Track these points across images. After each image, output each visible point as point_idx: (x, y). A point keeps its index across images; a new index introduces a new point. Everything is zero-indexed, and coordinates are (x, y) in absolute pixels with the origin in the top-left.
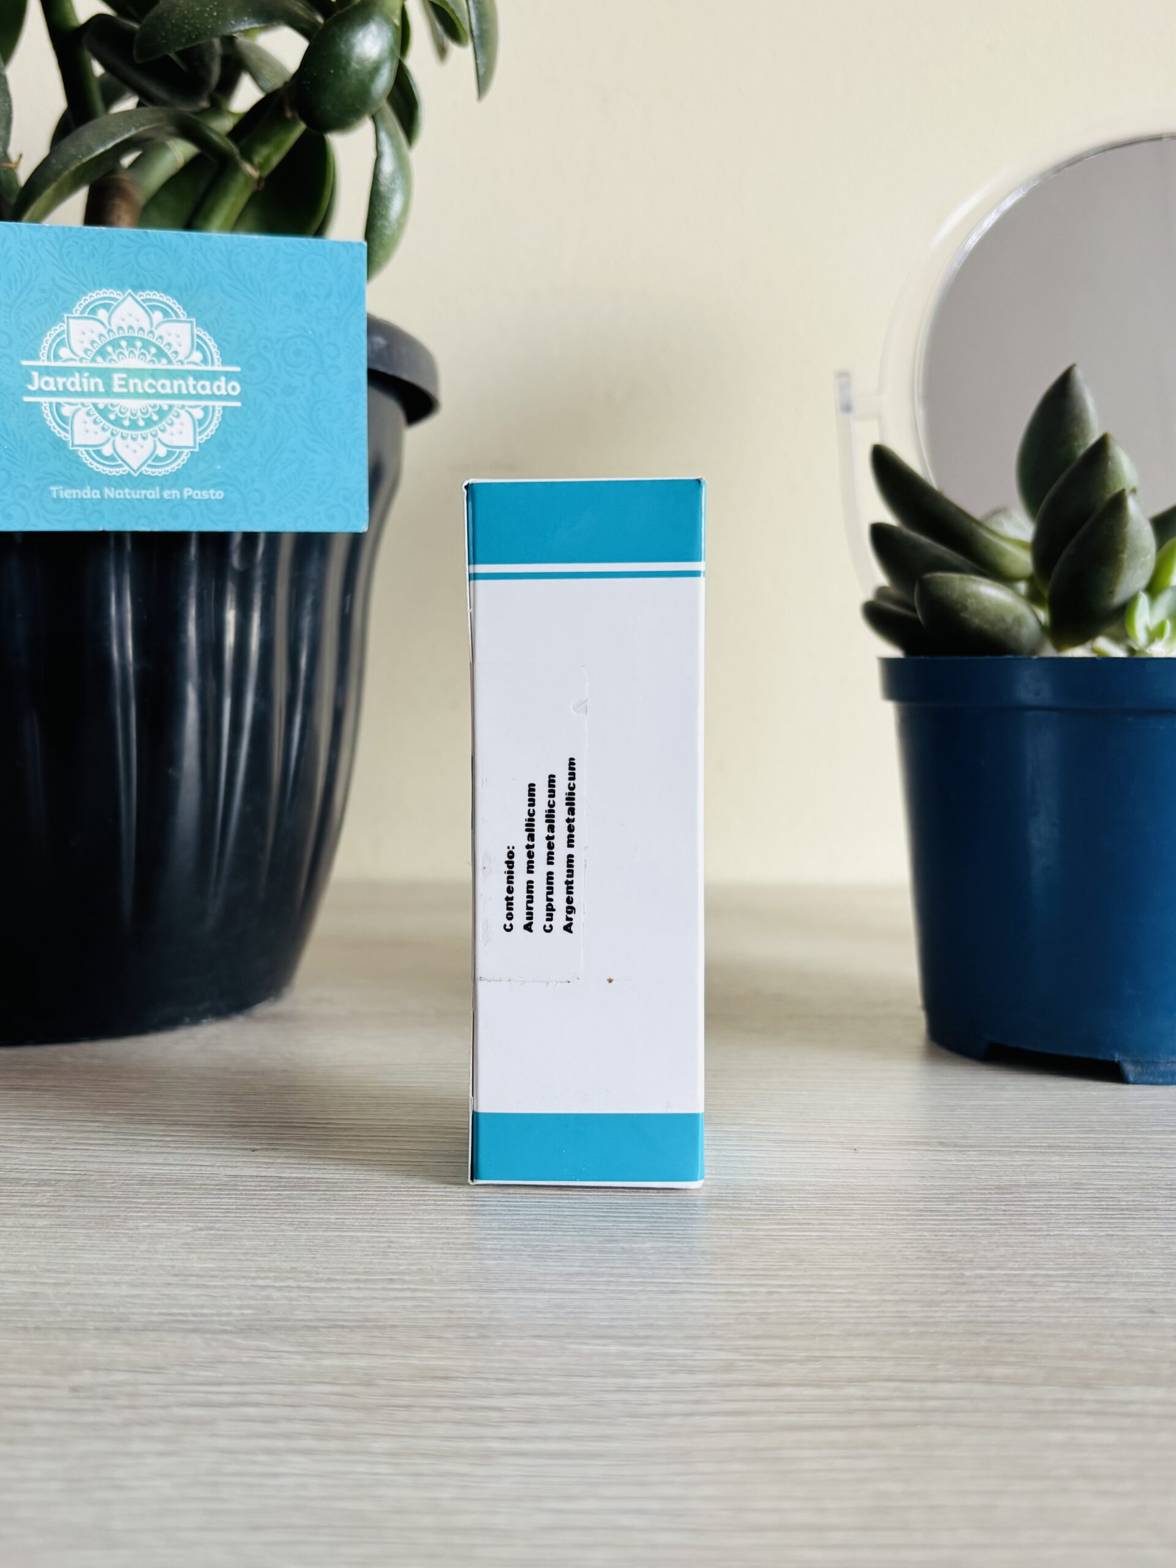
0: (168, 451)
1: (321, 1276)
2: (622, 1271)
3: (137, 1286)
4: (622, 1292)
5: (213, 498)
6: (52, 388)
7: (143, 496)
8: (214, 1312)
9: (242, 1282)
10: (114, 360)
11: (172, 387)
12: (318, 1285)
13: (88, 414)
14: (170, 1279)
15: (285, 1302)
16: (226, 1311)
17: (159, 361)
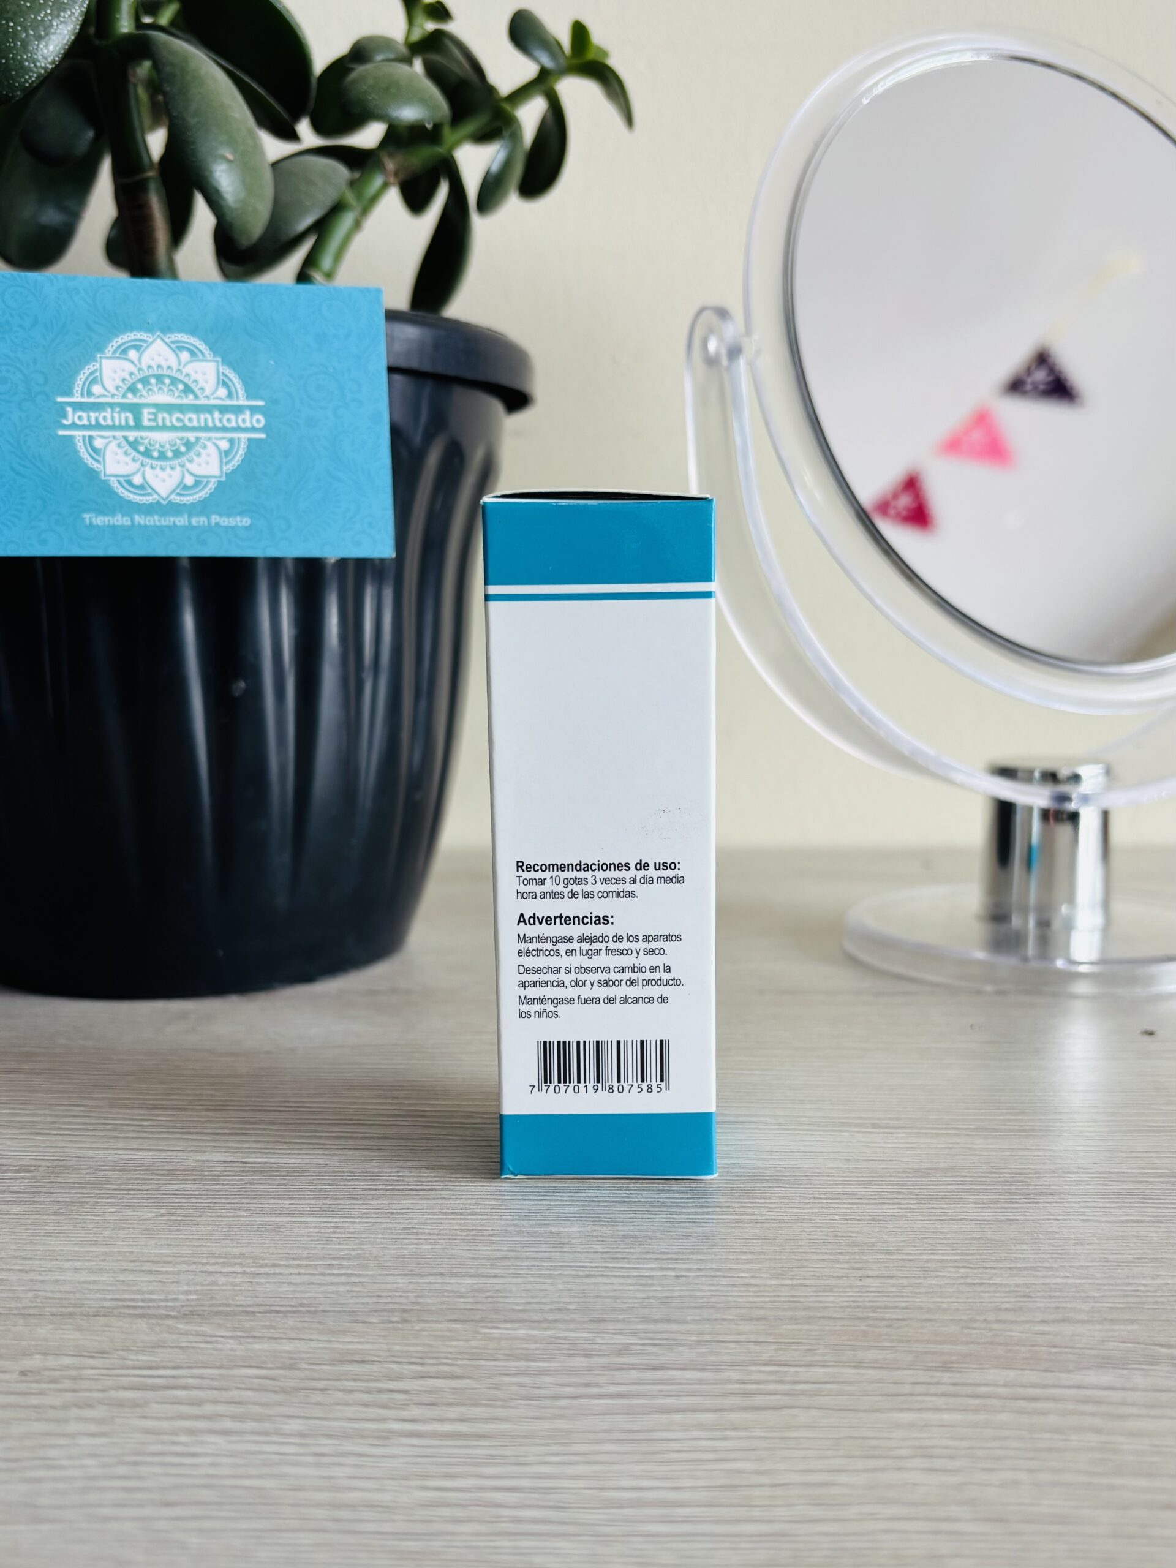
0: (196, 481)
1: (266, 1261)
2: (547, 1255)
3: (96, 1272)
4: (540, 1276)
5: (240, 524)
6: (85, 422)
7: (172, 524)
8: (162, 1297)
9: (193, 1267)
10: (145, 397)
11: (199, 420)
12: (262, 1271)
13: (119, 446)
14: (125, 1265)
15: (230, 1288)
16: (174, 1297)
17: (187, 397)
